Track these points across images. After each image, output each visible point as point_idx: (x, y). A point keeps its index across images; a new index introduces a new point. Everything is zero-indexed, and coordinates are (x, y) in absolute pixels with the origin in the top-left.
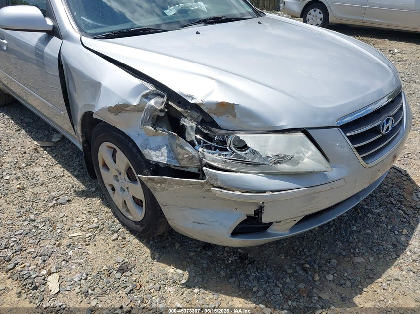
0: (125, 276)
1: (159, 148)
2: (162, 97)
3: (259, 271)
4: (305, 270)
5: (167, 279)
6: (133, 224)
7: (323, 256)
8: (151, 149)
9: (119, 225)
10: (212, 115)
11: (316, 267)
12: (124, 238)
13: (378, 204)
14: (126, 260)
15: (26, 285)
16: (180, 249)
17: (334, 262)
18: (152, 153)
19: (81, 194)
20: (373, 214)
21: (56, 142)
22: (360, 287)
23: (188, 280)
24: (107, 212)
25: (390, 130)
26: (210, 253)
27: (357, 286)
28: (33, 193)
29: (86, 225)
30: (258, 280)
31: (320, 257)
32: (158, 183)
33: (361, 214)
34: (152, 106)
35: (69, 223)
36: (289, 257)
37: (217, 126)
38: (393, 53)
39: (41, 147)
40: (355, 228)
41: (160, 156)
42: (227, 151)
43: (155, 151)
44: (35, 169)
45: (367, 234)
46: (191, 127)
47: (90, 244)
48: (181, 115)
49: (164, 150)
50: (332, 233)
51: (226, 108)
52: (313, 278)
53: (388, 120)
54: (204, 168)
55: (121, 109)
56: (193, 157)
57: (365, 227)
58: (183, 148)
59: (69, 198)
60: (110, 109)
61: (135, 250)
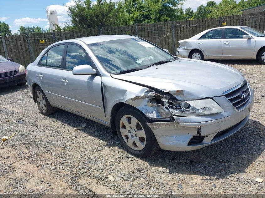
0: (141, 173)
1: (152, 112)
2: (153, 92)
3: (200, 165)
4: (221, 162)
5: (160, 172)
6: (139, 152)
7: (227, 157)
8: (149, 113)
9: (130, 155)
10: (174, 96)
11: (225, 161)
12: (135, 160)
13: (248, 135)
14: (139, 167)
15: (99, 180)
16: (162, 161)
17: (233, 158)
18: (150, 114)
19: (107, 146)
20: (246, 139)
21: (85, 127)
22: (247, 166)
23: (170, 171)
24: (122, 151)
25: (245, 97)
26: (176, 161)
27: (245, 165)
28: (84, 148)
29: (115, 157)
30: (201, 168)
31: (226, 157)
32: (155, 125)
33: (241, 140)
34: (150, 95)
35: (106, 157)
36: (212, 159)
37: (177, 100)
38: (242, 71)
39: (78, 130)
40: (240, 145)
41: (153, 115)
42: (182, 109)
43: (151, 113)
44: (79, 139)
45: (245, 147)
46: (165, 101)
47: (120, 164)
48: (161, 97)
49: (155, 113)
50: (229, 148)
51: (180, 92)
52: (225, 165)
53: (243, 93)
54: (174, 116)
55: (136, 98)
56: (168, 113)
57: (244, 144)
58: (163, 110)
59: (102, 148)
60: (132, 99)
61: (141, 164)
